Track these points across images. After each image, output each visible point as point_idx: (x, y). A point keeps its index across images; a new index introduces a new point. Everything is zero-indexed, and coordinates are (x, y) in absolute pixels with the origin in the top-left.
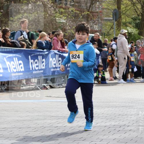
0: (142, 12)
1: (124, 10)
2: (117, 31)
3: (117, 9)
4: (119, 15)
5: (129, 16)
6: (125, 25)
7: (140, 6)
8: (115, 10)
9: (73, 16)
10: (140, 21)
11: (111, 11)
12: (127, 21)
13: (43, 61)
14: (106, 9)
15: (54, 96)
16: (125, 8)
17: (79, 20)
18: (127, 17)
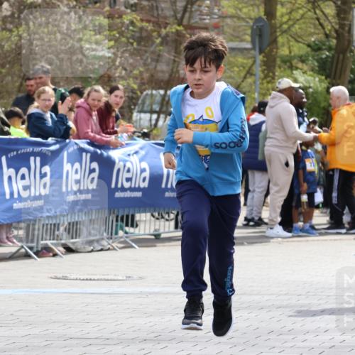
0: (337, 27)
1: (285, 19)
2: (265, 81)
3: (265, 17)
4: (271, 34)
5: (299, 37)
6: (288, 64)
7: (334, 8)
8: (258, 20)
9: (133, 37)
10: (333, 52)
11: (247, 22)
12: (293, 54)
13: (43, 172)
14: (232, 17)
15: (75, 277)
16: (287, 14)
17: (152, 49)
18: (292, 40)
